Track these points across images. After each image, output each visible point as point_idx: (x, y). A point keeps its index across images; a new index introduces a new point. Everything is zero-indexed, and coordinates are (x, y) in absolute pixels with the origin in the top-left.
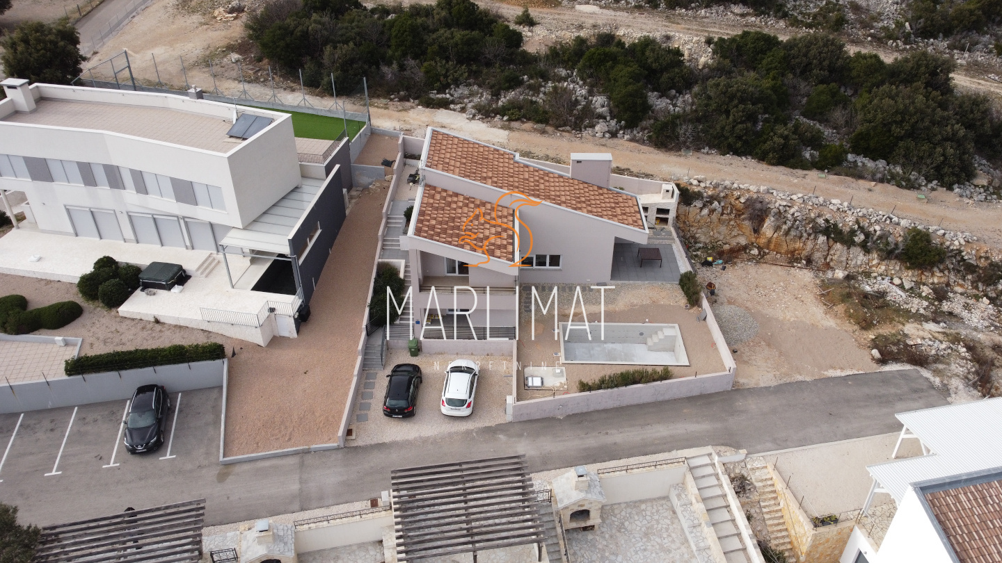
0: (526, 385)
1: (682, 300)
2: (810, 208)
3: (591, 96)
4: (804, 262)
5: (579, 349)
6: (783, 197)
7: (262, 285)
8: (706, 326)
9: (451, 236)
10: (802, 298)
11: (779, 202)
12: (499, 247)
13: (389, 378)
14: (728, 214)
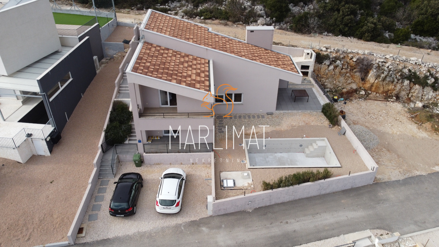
0: (222, 186)
1: (326, 122)
2: (398, 63)
3: (253, 6)
4: (395, 98)
5: (258, 157)
6: (381, 57)
7: (27, 119)
8: (346, 139)
9: (162, 73)
10: (400, 120)
11: (378, 60)
12: (199, 82)
13: (116, 184)
14: (345, 69)
